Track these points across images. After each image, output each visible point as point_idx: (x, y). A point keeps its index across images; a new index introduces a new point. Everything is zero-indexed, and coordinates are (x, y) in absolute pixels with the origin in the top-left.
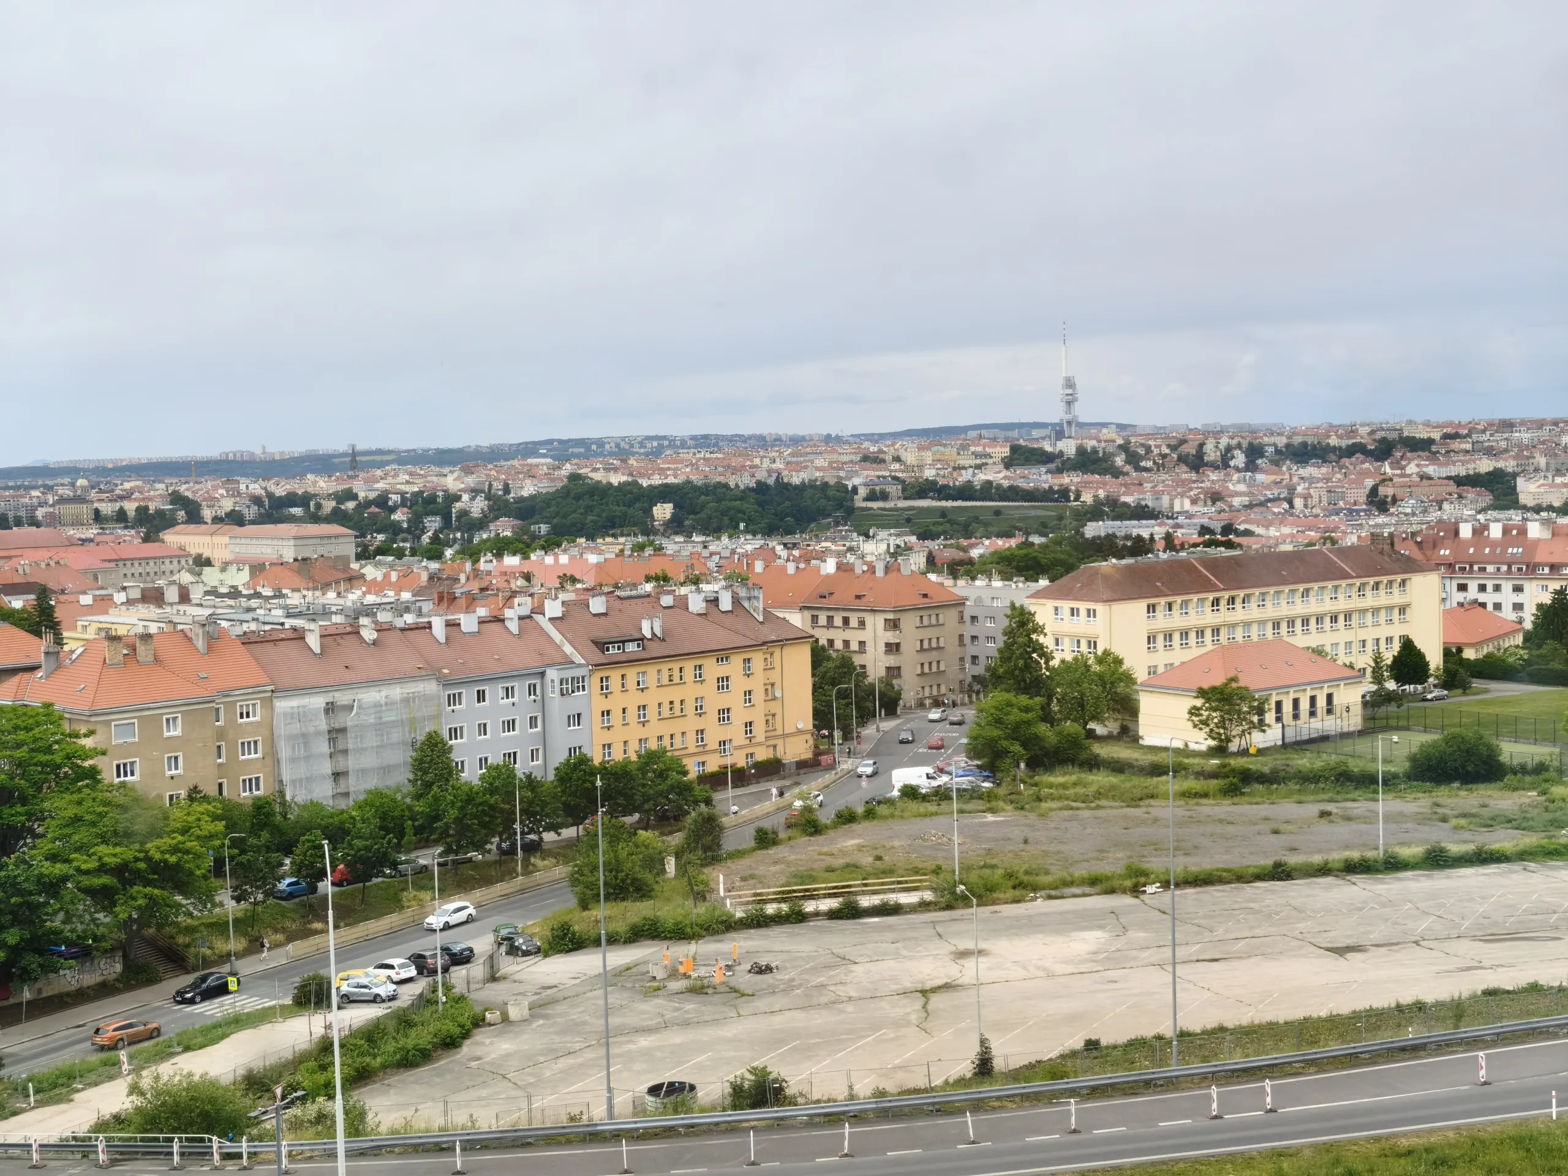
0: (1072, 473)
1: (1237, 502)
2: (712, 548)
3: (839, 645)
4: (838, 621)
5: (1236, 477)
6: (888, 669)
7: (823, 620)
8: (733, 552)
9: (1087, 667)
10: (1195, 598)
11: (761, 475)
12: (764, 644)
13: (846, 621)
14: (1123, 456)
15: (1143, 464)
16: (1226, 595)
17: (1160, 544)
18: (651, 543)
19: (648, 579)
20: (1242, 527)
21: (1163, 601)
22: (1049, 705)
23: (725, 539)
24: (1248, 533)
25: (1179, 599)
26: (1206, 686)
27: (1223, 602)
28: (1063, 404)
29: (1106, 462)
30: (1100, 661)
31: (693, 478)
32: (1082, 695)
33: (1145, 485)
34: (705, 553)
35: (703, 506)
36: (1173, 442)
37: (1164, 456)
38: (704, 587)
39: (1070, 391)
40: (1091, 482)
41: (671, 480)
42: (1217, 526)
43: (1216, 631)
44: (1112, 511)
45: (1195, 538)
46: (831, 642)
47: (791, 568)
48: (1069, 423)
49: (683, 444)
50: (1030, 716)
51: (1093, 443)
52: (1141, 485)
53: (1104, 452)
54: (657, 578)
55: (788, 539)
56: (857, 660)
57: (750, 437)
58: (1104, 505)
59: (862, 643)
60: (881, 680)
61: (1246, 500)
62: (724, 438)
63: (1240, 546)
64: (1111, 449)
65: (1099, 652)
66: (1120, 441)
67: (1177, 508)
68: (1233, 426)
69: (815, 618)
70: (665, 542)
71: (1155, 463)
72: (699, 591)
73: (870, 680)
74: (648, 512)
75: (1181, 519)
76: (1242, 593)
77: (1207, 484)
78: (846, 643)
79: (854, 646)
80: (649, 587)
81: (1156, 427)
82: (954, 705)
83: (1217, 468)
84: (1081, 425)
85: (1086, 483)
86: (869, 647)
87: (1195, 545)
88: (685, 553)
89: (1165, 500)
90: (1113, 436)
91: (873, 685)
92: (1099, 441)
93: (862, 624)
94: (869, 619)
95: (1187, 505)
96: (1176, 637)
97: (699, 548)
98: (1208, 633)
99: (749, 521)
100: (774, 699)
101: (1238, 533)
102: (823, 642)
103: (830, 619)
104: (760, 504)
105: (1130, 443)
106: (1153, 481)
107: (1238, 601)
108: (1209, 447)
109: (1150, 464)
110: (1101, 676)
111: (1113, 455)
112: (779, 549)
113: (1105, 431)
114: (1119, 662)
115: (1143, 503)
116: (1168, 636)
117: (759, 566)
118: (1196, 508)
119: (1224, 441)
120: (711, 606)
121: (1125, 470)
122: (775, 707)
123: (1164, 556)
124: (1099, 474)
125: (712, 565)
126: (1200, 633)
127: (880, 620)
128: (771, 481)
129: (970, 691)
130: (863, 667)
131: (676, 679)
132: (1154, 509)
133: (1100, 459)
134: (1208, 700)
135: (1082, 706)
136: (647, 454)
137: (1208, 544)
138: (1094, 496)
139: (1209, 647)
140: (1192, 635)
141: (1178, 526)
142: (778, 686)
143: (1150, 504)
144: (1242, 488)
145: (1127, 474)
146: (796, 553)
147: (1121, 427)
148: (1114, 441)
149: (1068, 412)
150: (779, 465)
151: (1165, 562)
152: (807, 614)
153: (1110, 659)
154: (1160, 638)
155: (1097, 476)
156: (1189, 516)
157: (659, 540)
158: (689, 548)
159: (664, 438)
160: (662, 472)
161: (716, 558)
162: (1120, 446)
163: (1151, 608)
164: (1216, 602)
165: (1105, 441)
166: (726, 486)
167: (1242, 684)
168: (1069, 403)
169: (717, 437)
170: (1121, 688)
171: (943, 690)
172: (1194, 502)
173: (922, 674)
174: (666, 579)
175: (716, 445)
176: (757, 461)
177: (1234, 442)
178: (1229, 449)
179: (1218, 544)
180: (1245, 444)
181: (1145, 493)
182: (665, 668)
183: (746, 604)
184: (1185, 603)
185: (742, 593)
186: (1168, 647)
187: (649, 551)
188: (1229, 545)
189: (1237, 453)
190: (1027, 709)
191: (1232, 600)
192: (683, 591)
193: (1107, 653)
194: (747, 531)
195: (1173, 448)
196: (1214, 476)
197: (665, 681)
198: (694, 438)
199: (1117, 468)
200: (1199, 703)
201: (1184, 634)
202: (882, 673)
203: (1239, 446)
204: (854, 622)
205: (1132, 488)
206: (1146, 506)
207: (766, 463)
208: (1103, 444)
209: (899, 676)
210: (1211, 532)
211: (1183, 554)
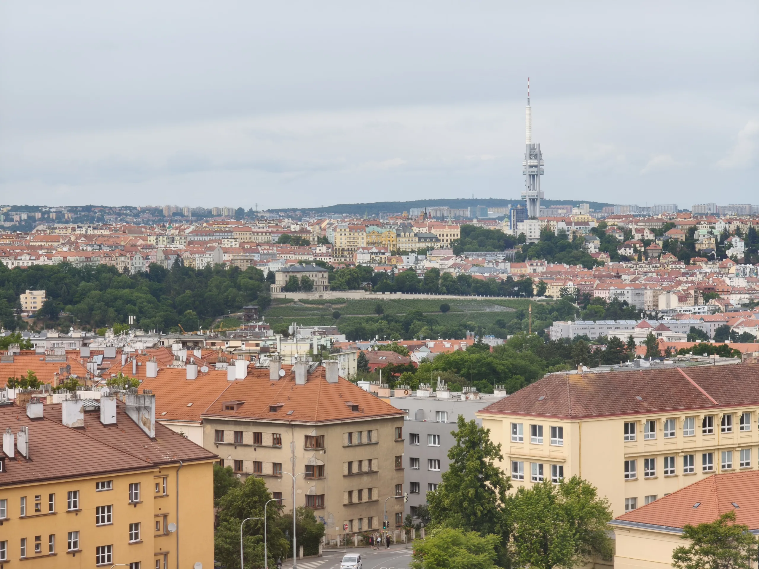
0: (535, 261)
1: (734, 300)
2: (94, 345)
3: (248, 467)
4: (248, 438)
5: (734, 269)
6: (309, 497)
7: (229, 436)
8: (120, 351)
9: (551, 499)
10: (683, 415)
11: (156, 257)
12: (155, 465)
13: (258, 438)
14: (598, 242)
15: (621, 252)
16: (720, 413)
17: (641, 350)
18: (18, 339)
19: (12, 383)
20: (741, 331)
21: (643, 419)
22: (504, 543)
23: (110, 335)
24: (747, 338)
25: (663, 417)
26: (695, 524)
27: (717, 422)
28: (526, 177)
29: (577, 249)
30: (567, 491)
31: (71, 259)
32: (545, 532)
33: (624, 277)
34: (85, 352)
35: (84, 294)
36: (659, 226)
37: (647, 243)
38: (82, 394)
39: (534, 162)
40: (559, 273)
41: (43, 261)
42: (710, 329)
43: (708, 457)
44: (584, 308)
45: (683, 342)
46: (239, 464)
47: (191, 372)
48: (533, 201)
49: (60, 217)
50: (481, 557)
51: (562, 225)
52: (618, 277)
53: (575, 237)
54: (23, 383)
55: (188, 336)
56: (271, 486)
57: (144, 210)
58: (574, 301)
59: (277, 466)
60: (299, 511)
61: (745, 298)
62: (111, 210)
63: (738, 353)
64: (582, 233)
65: (566, 481)
66: (594, 224)
67: (662, 306)
68: (732, 207)
69: (219, 434)
70: (34, 338)
71: (635, 250)
72: (75, 399)
73: (286, 511)
74: (14, 300)
75: (667, 320)
76: (739, 411)
77: (699, 278)
78: (258, 465)
79: (267, 469)
80: (12, 394)
81: (637, 207)
82: (389, 542)
83: (711, 258)
84: (547, 204)
85: (552, 273)
86: (286, 471)
87: (683, 352)
88: (60, 352)
89: (648, 296)
90: (586, 217)
91: (289, 517)
92: (569, 223)
93: (277, 441)
94: (286, 436)
95: (675, 303)
96: (660, 463)
97: (77, 346)
98: (698, 459)
99: (140, 314)
100: (167, 534)
101: (736, 338)
102: (229, 463)
103: (238, 435)
104: (155, 293)
105: (606, 226)
106: (634, 273)
107: (735, 420)
108: (702, 233)
109: (629, 252)
110: (568, 511)
111: (585, 240)
112: (177, 348)
113: (576, 211)
114: (590, 492)
115: (621, 299)
116: (650, 462)
117: (151, 369)
118: (685, 306)
119: (720, 226)
120: (91, 418)
121: (599, 259)
122: (167, 544)
123: (645, 364)
124: (569, 263)
125: (92, 366)
126: (689, 459)
127: (299, 437)
128: (168, 265)
129: (408, 526)
130: (278, 495)
131: (45, 509)
132: (634, 307)
133: (569, 245)
134: (698, 541)
135: (544, 545)
136: (14, 229)
137: (699, 351)
138: (562, 290)
139: (700, 475)
140: (679, 462)
141: (662, 328)
142: (171, 519)
143: (629, 301)
144: (741, 283)
145: (602, 264)
146: (198, 353)
147: (596, 207)
148: (587, 223)
149: (532, 187)
150: (179, 245)
151: (647, 371)
152: (210, 429)
153: (579, 489)
154: (640, 465)
155: (566, 266)
156: (677, 316)
157: (25, 336)
158: (65, 346)
159: (36, 209)
160: (33, 251)
161: (98, 359)
162: (594, 230)
163: (629, 428)
164: (708, 422)
165: (577, 223)
166: (113, 270)
167: (739, 522)
168: (533, 177)
169: (103, 209)
170: (592, 525)
171: (375, 524)
172: (682, 299)
173: (350, 505)
174: (34, 384)
175: (100, 219)
176: (152, 240)
177: (732, 227)
178: (726, 235)
179: (711, 350)
180: (745, 230)
181: (623, 287)
182: (30, 494)
183: (134, 416)
184: (671, 422)
185: (130, 402)
186: (650, 475)
187: (14, 349)
188: (725, 352)
189: (735, 240)
190: (478, 550)
191: (727, 420)
192: (56, 398)
193: (575, 481)
194: (137, 326)
195: (658, 233)
196: (707, 268)
197: (31, 511)
198: (73, 210)
199: (591, 257)
200: (687, 544)
201: (670, 460)
202: (301, 502)
203: (738, 232)
204: (267, 440)
205: (608, 280)
206: (625, 303)
207: (163, 242)
208: (573, 227)
209: (322, 506)
210: (703, 336)
211: (669, 362)
